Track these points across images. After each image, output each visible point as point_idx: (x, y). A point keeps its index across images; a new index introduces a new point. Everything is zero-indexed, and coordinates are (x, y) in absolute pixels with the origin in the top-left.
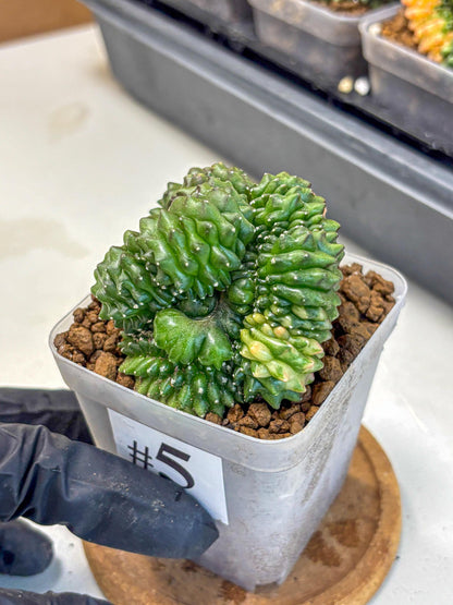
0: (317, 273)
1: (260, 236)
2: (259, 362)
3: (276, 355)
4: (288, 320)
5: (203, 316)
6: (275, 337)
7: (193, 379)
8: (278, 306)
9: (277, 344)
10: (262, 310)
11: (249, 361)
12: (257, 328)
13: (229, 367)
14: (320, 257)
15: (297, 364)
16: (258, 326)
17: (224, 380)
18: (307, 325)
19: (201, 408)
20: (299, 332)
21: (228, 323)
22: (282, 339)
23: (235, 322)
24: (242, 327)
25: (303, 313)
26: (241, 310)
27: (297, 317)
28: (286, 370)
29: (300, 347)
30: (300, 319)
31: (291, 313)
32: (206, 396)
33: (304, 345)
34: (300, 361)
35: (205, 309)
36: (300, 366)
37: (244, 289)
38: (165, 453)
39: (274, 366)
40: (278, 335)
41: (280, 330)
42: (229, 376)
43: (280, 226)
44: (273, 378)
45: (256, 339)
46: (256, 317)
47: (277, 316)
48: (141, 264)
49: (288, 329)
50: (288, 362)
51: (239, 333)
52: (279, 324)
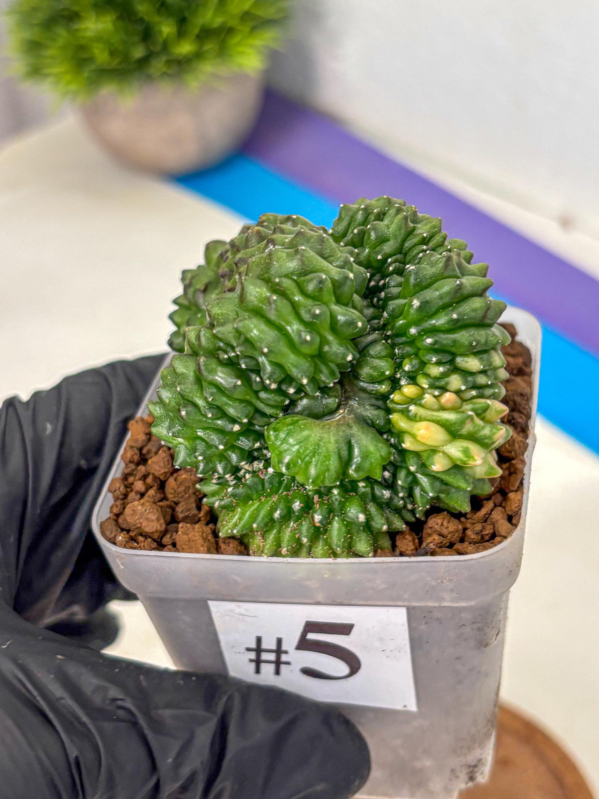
0: (476, 303)
2: (434, 451)
3: (454, 432)
4: (455, 381)
5: (333, 412)
6: (443, 409)
7: (342, 505)
8: (439, 363)
9: (450, 416)
10: (412, 378)
11: (417, 454)
12: (415, 404)
13: (387, 474)
15: (486, 437)
16: (416, 400)
17: (387, 494)
18: (482, 380)
19: (362, 545)
20: (474, 393)
21: (370, 412)
22: (455, 409)
23: (378, 408)
24: (389, 411)
25: (473, 364)
26: (384, 388)
27: (466, 373)
28: (474, 448)
29: (481, 413)
30: (472, 374)
31: (456, 370)
32: (368, 526)
33: (486, 408)
34: (486, 431)
35: (331, 402)
36: (490, 437)
37: (380, 357)
38: (311, 636)
39: (455, 450)
40: (449, 405)
41: (448, 397)
42: (391, 485)
43: (395, 262)
44: (457, 468)
45: (421, 419)
46: (409, 390)
47: (437, 379)
49: (458, 392)
50: (473, 438)
51: (389, 421)
52: (444, 389)
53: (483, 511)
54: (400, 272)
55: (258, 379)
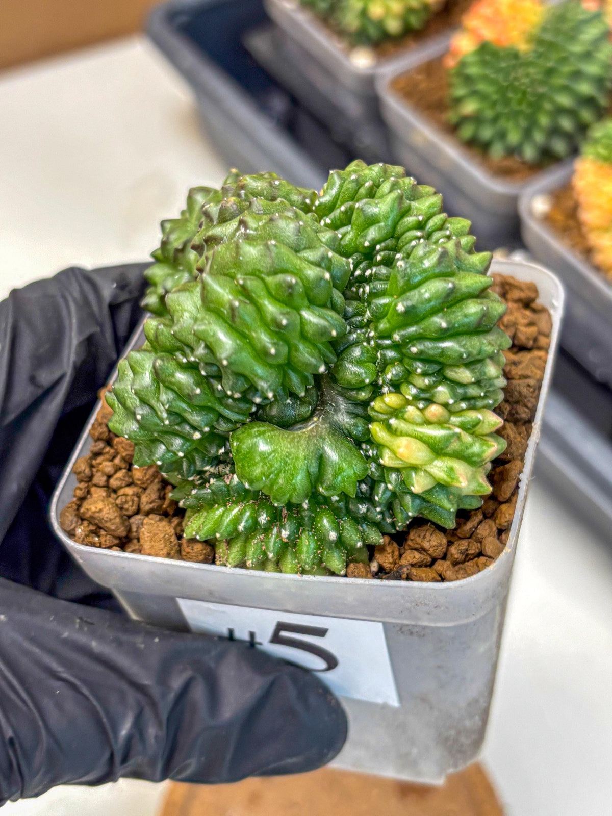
0: (473, 309)
1: (358, 273)
2: (415, 468)
3: (438, 450)
4: (443, 392)
5: (306, 420)
6: (428, 422)
7: (313, 520)
8: (425, 374)
9: (436, 433)
10: (396, 386)
11: (397, 470)
12: (397, 417)
13: (364, 487)
14: (469, 282)
15: (473, 455)
16: (397, 412)
17: (363, 508)
18: (473, 391)
19: (336, 561)
20: (463, 405)
21: (347, 421)
22: (441, 423)
23: (356, 416)
24: (369, 420)
25: (465, 375)
26: (363, 395)
27: (454, 384)
28: (460, 468)
29: (471, 428)
30: (463, 385)
31: (444, 380)
32: (340, 542)
33: (478, 423)
34: (476, 448)
35: (305, 410)
36: (479, 455)
37: (359, 362)
38: (284, 634)
39: (439, 468)
40: (434, 419)
41: (435, 410)
42: (368, 498)
43: (385, 249)
44: (441, 486)
45: (403, 434)
46: (391, 399)
47: (422, 390)
48: (191, 368)
49: (446, 406)
50: (459, 456)
51: (368, 431)
52: (430, 401)
53: (469, 526)
54: (389, 262)
55: (220, 387)
